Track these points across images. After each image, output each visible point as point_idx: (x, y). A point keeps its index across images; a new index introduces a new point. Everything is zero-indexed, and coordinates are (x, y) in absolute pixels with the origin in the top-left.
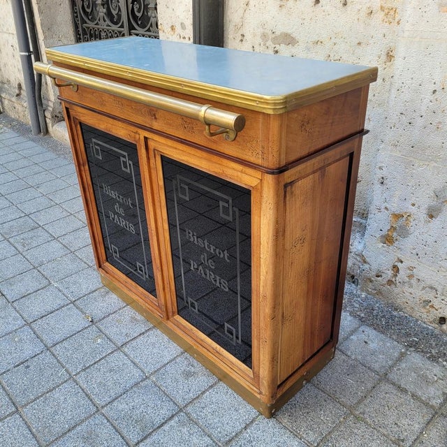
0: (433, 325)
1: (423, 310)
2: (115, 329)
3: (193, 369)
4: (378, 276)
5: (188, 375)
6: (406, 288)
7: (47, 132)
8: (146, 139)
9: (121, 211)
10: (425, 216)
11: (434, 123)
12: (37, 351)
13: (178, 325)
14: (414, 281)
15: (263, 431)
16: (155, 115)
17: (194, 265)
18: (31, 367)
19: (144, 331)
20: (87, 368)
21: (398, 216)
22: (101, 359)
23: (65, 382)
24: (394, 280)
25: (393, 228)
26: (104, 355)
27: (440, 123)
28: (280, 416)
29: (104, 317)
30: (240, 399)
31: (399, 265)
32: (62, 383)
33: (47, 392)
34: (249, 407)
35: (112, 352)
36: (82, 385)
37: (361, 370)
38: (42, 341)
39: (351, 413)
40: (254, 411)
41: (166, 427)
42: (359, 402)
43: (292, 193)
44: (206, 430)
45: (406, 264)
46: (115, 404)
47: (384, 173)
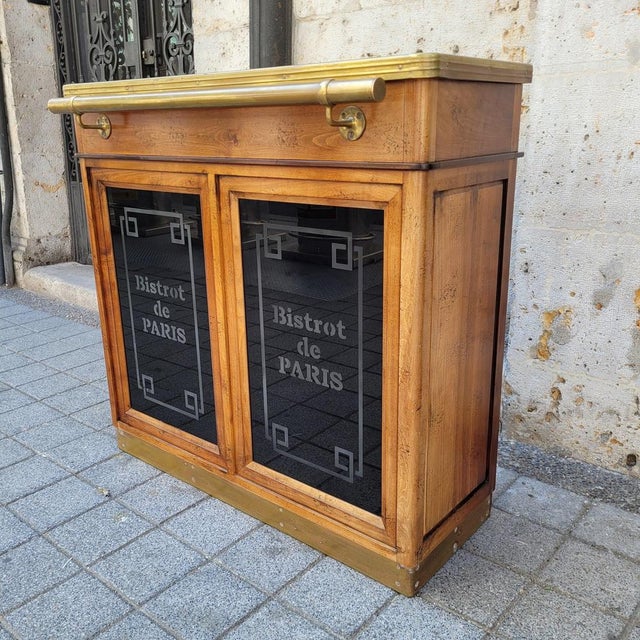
0: (619, 470)
1: (602, 449)
2: (148, 503)
3: (280, 545)
4: (531, 410)
5: (273, 552)
6: (575, 420)
7: (15, 281)
8: (218, 177)
9: (165, 312)
10: (591, 307)
11: (590, 178)
12: (22, 537)
13: (254, 478)
14: (584, 408)
15: (406, 615)
16: (235, 137)
17: (285, 363)
18: (14, 561)
19: (193, 502)
20: (108, 555)
21: (552, 315)
22: (130, 542)
23: (73, 576)
24: (554, 411)
25: (548, 334)
26: (134, 536)
27: (598, 176)
28: (426, 592)
29: (128, 490)
30: (361, 577)
31: (561, 387)
32: (68, 578)
33: (44, 593)
34: (377, 586)
35: (147, 532)
36: (102, 577)
37: (533, 529)
38: (29, 525)
39: (533, 582)
40: (387, 590)
41: (250, 622)
42: (541, 568)
43: (442, 210)
44: (316, 621)
45: (572, 382)
46: (162, 597)
47: (529, 256)
